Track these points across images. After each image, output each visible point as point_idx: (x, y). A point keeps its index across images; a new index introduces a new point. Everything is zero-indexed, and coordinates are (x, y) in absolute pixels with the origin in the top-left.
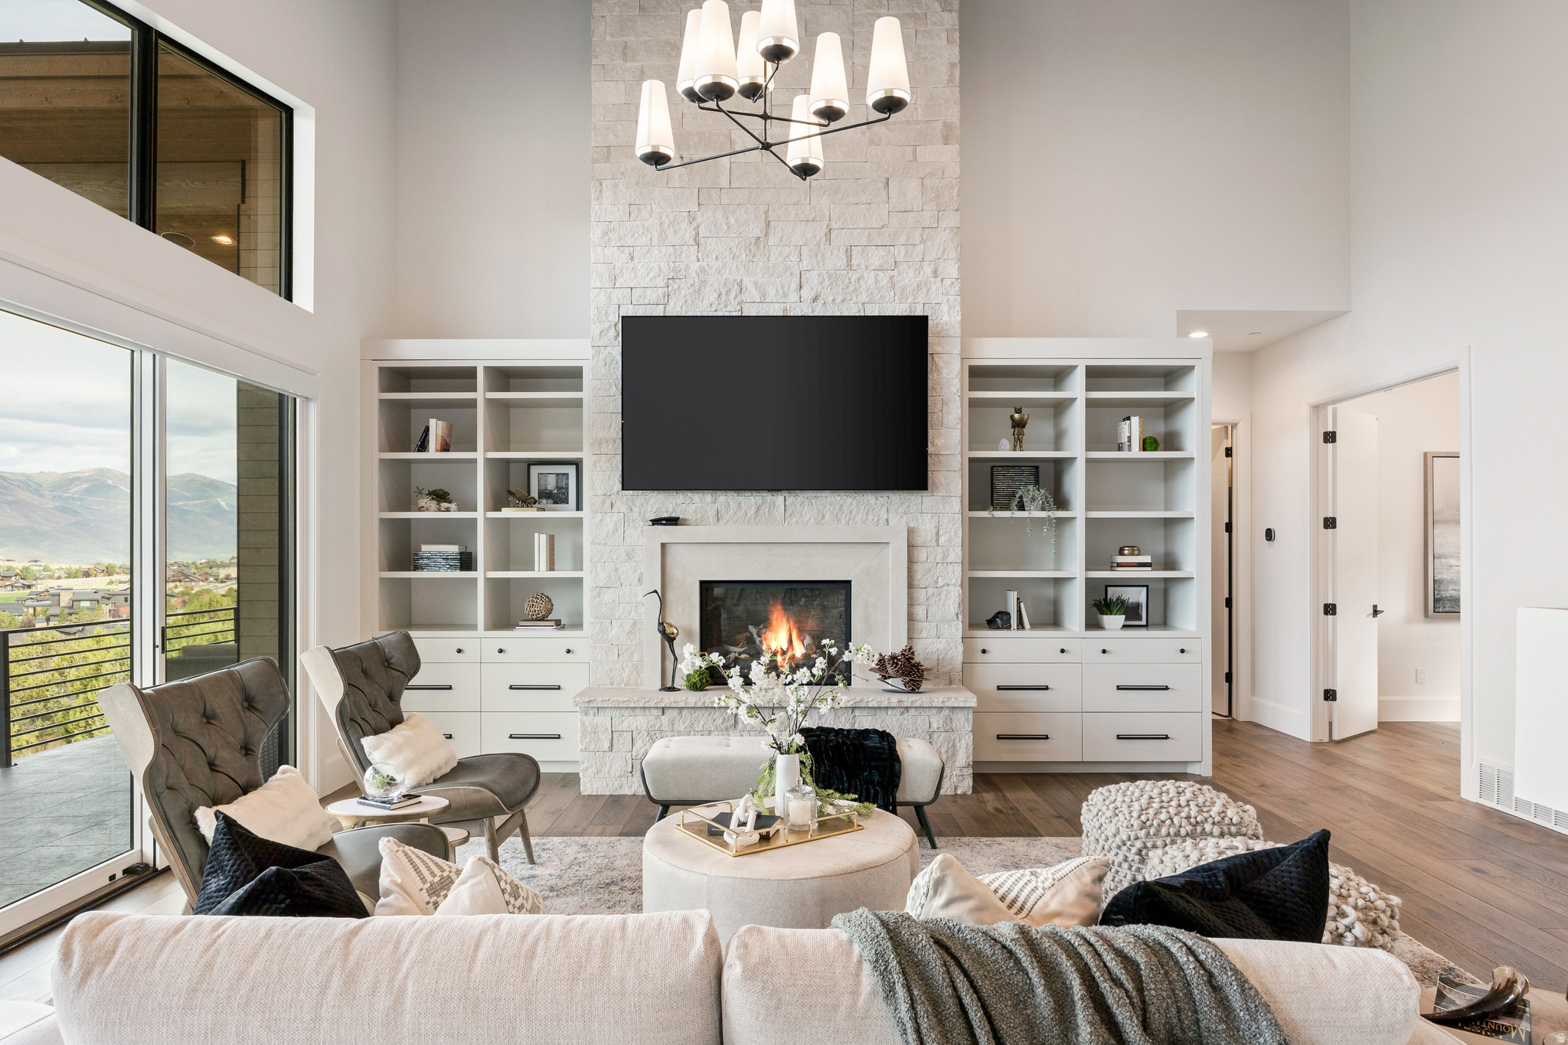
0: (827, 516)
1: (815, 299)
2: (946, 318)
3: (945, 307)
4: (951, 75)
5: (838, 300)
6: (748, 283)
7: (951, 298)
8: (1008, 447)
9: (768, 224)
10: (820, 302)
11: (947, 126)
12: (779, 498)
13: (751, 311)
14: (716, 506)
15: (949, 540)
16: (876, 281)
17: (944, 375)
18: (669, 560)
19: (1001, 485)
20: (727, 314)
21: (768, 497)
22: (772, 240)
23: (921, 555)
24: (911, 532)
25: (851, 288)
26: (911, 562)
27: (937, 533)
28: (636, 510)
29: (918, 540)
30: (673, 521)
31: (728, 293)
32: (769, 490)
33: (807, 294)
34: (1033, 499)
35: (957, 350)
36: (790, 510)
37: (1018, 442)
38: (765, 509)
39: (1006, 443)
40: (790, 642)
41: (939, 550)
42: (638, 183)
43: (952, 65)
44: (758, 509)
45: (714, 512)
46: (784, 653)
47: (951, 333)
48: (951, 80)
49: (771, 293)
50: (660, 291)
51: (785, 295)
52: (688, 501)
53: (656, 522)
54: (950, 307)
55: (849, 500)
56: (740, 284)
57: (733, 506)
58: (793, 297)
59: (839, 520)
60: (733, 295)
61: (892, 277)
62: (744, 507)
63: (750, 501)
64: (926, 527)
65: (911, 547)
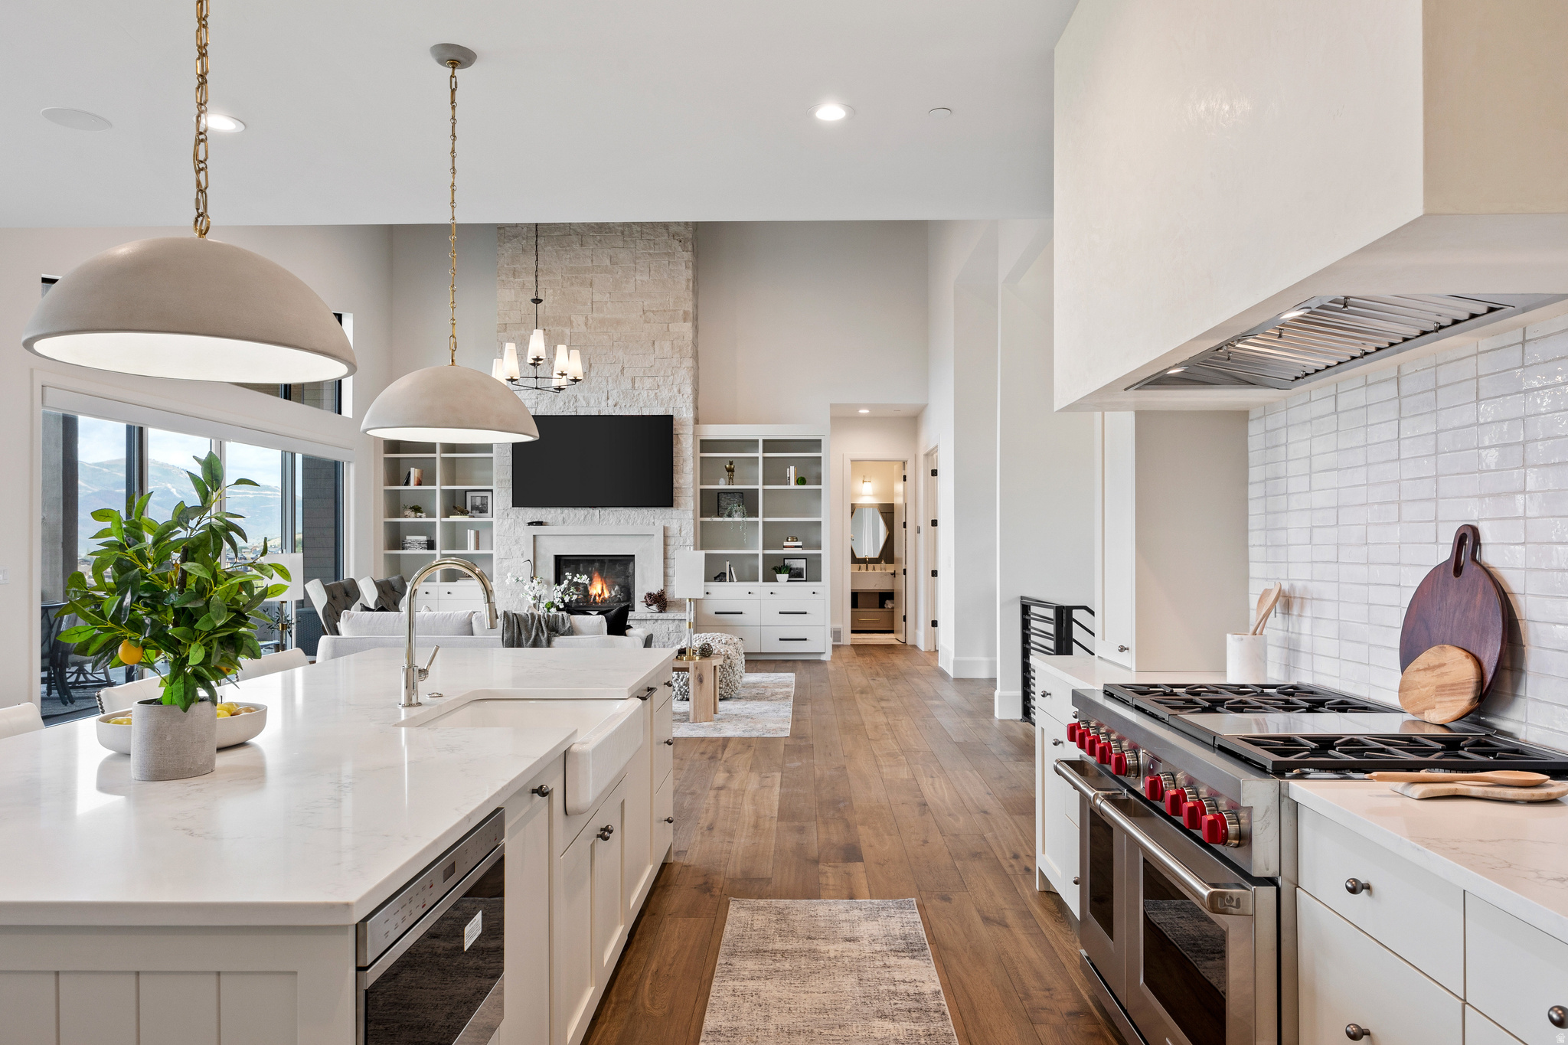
0: (622, 521)
1: (615, 405)
2: (685, 415)
3: (684, 409)
4: (688, 286)
5: (628, 405)
6: (580, 397)
7: (688, 404)
8: (724, 483)
9: (590, 366)
10: (618, 406)
11: (685, 313)
12: (597, 511)
13: (582, 412)
14: (563, 515)
15: (687, 533)
16: (648, 396)
17: (684, 445)
18: (538, 544)
19: (723, 504)
20: (569, 414)
21: (591, 510)
22: (593, 374)
23: (671, 541)
24: (665, 529)
25: (635, 399)
26: (666, 545)
27: (680, 530)
28: (520, 517)
29: (670, 534)
30: (540, 523)
31: (569, 402)
32: (590, 507)
33: (611, 402)
34: (736, 511)
35: (691, 432)
36: (602, 518)
37: (731, 481)
38: (589, 517)
39: (722, 481)
40: (602, 590)
41: (681, 539)
42: (521, 343)
43: (688, 280)
44: (585, 517)
45: (561, 518)
46: (600, 596)
47: (687, 423)
48: (687, 288)
49: (592, 402)
50: (533, 401)
51: (600, 403)
52: (548, 512)
53: (530, 524)
54: (687, 409)
55: (634, 512)
56: (576, 397)
57: (572, 515)
58: (604, 404)
59: (628, 523)
60: (572, 403)
61: (656, 394)
62: (578, 516)
63: (581, 512)
64: (674, 527)
65: (666, 537)
